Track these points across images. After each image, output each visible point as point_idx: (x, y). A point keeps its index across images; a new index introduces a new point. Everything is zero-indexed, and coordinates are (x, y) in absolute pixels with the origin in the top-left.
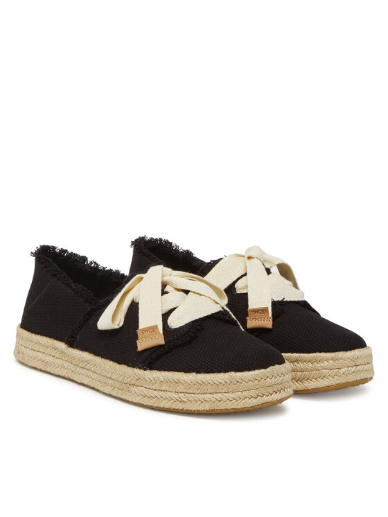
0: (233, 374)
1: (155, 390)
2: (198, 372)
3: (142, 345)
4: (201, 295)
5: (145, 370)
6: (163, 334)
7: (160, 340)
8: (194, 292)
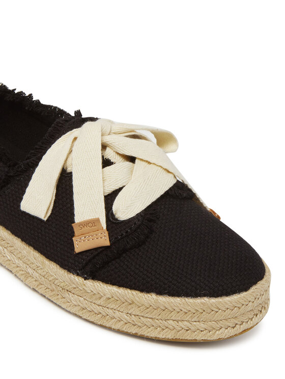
0: (205, 300)
1: (99, 305)
2: (160, 293)
3: (81, 244)
4: (149, 163)
5: (85, 279)
6: (108, 229)
7: (103, 240)
8: (142, 160)
